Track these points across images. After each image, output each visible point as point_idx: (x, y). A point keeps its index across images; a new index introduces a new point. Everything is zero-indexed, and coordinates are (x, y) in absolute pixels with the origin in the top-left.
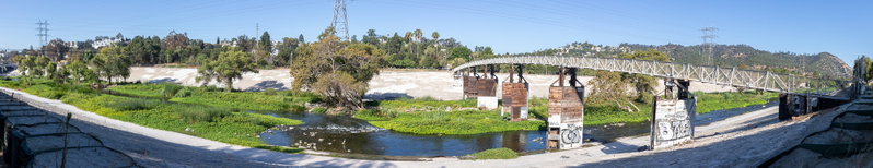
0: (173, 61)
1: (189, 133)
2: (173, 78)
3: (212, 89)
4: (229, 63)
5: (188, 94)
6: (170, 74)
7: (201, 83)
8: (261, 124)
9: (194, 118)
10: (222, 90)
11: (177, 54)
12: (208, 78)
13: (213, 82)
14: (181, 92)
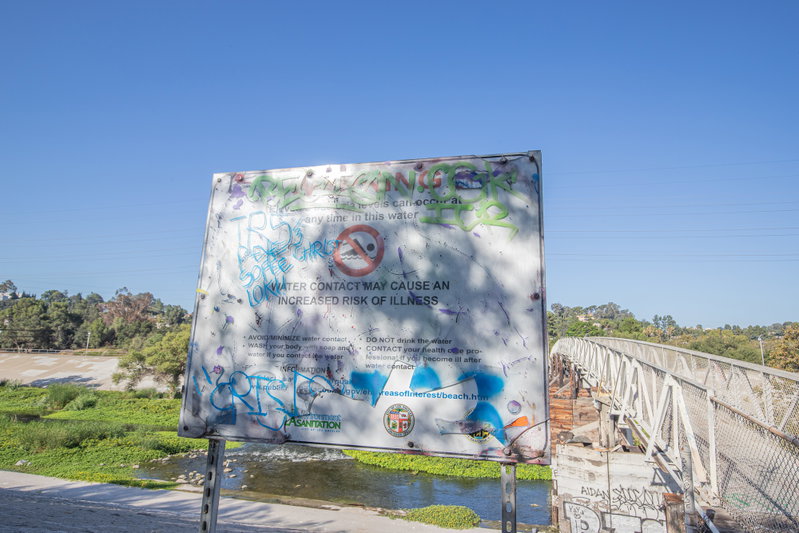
0: (101, 345)
1: (23, 470)
2: (85, 375)
3: (145, 395)
4: (174, 352)
5: (90, 405)
6: (85, 369)
7: (123, 384)
8: (159, 447)
9: (43, 443)
10: (161, 396)
11: (113, 333)
12: (138, 376)
13: (147, 383)
14: (79, 401)
